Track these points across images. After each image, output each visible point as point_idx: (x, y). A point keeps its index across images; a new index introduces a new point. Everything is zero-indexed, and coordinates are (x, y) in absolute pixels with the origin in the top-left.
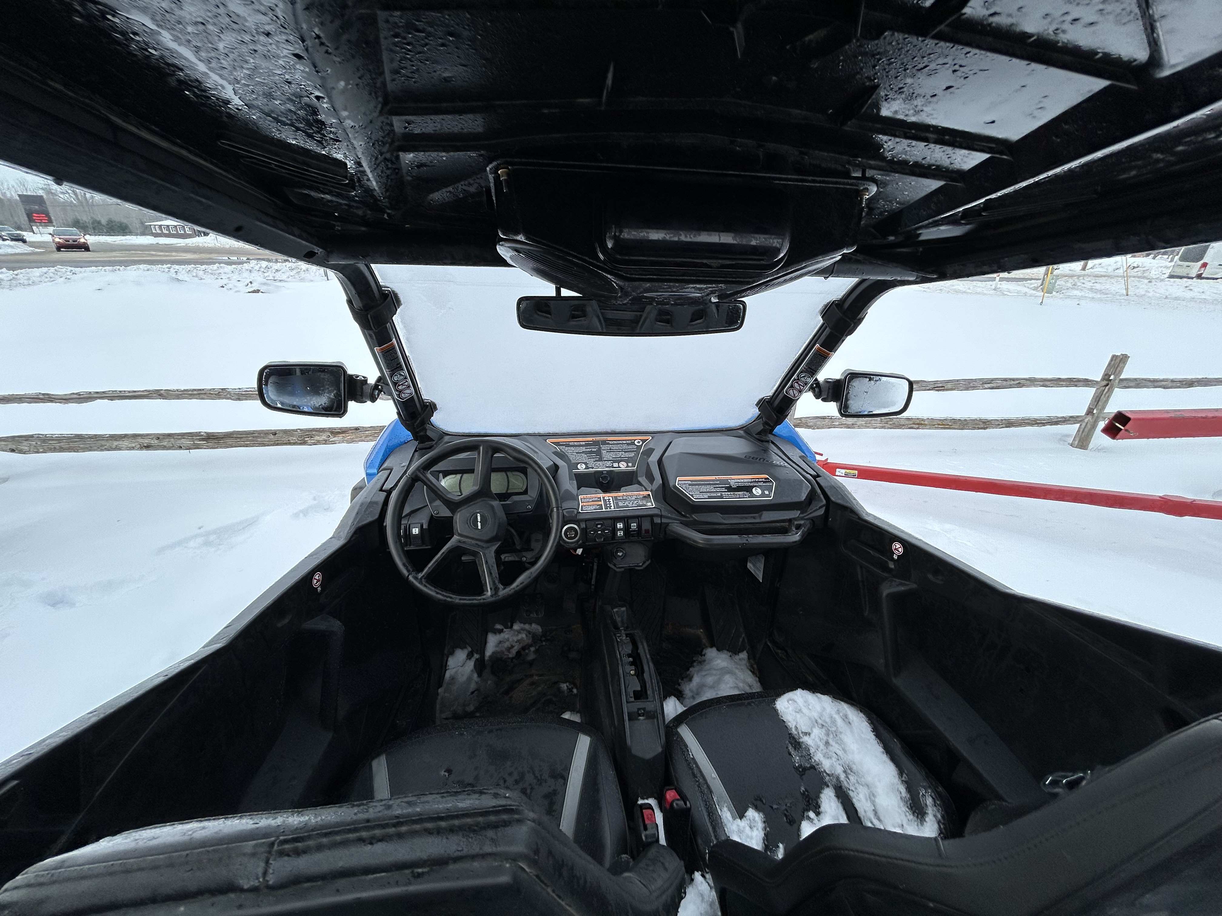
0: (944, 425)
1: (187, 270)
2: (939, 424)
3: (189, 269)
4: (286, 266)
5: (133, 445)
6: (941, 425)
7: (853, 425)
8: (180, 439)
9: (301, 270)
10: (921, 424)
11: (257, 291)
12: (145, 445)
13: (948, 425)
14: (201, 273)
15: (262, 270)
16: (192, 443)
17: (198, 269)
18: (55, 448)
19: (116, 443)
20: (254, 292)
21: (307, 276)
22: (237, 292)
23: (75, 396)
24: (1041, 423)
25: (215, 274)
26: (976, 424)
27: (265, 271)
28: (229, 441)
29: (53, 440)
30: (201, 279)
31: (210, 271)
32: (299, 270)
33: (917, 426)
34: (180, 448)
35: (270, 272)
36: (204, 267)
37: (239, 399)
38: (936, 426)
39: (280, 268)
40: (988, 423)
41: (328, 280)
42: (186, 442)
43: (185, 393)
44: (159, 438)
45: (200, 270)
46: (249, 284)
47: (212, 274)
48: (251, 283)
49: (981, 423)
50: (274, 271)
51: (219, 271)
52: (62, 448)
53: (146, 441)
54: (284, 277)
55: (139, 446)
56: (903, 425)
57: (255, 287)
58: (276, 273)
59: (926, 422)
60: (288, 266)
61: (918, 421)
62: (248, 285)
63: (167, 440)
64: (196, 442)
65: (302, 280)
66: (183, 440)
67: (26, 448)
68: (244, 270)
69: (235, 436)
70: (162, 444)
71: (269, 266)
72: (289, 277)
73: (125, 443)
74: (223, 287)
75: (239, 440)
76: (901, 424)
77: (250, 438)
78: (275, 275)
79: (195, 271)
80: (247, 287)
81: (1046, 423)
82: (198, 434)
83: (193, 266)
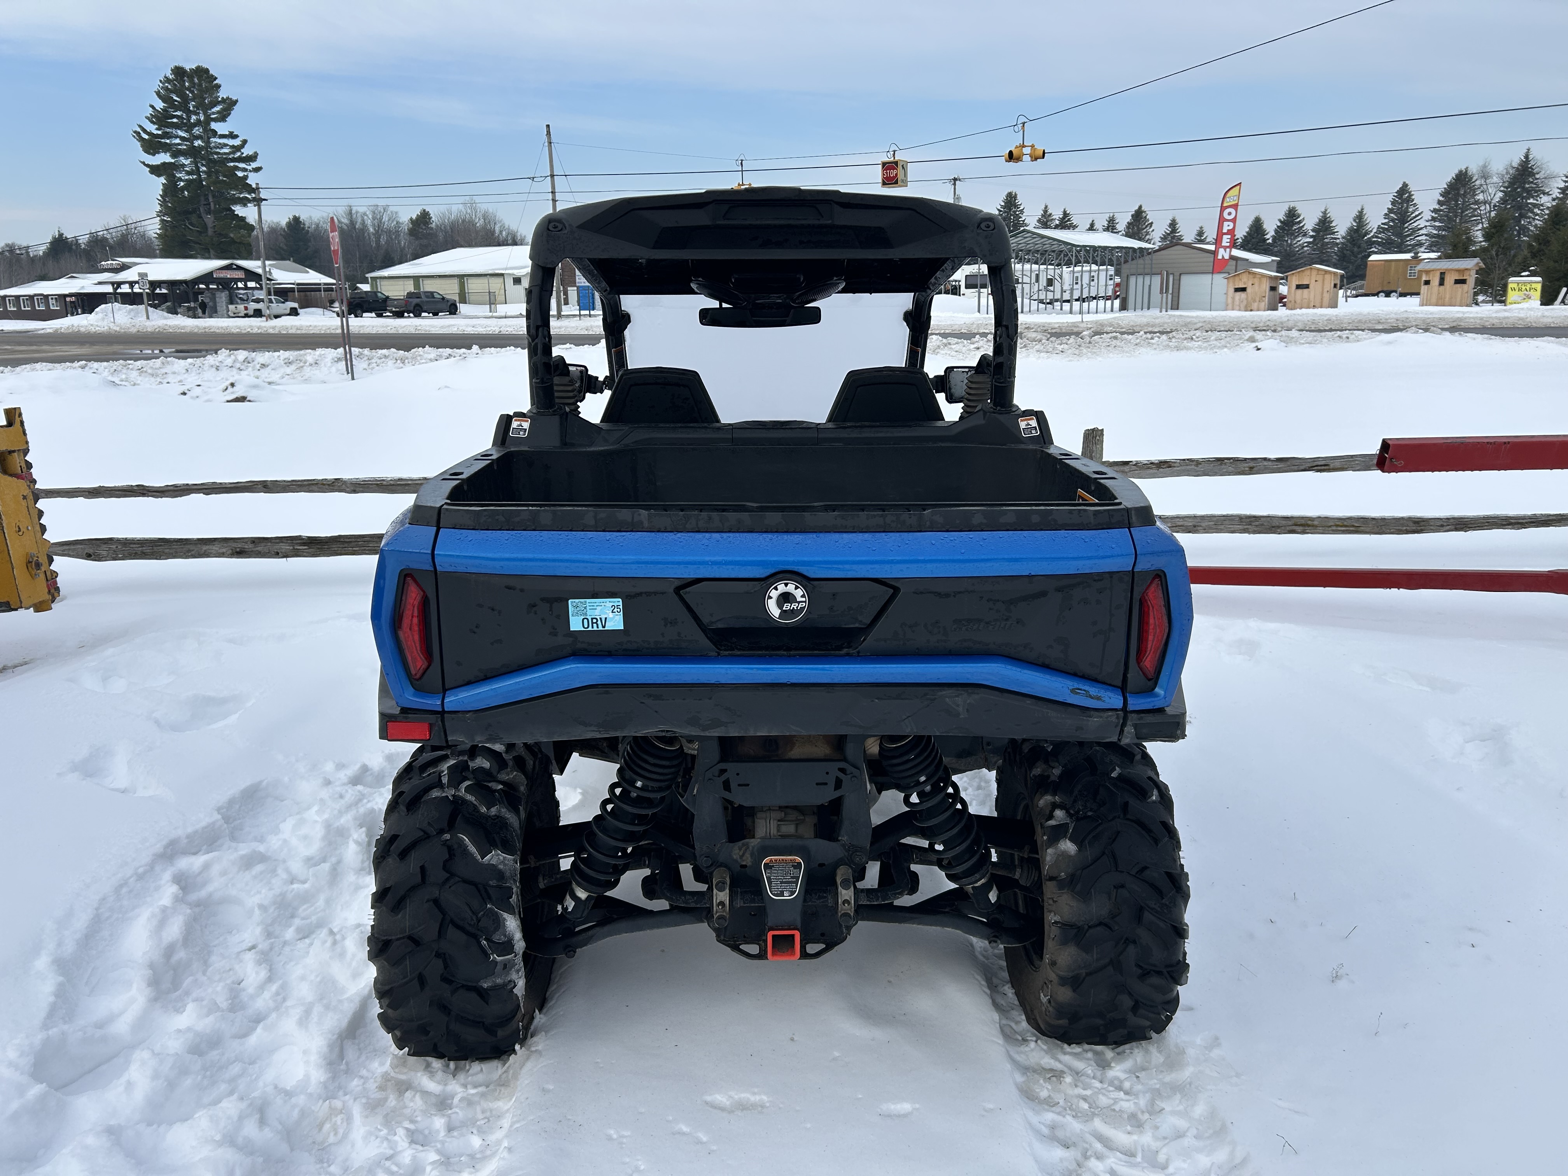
0: (1346, 526)
1: (112, 370)
2: (1337, 526)
3: (115, 367)
4: (279, 356)
5: (224, 550)
6: (1341, 526)
7: (1195, 526)
8: (277, 543)
9: (305, 363)
10: (1309, 526)
11: (242, 399)
12: (238, 550)
13: (1353, 526)
14: (134, 374)
15: (238, 365)
16: (292, 548)
17: (130, 366)
18: (136, 553)
19: (205, 548)
20: (237, 400)
21: (316, 373)
22: (208, 401)
23: (172, 488)
24: (1518, 523)
25: (157, 376)
26: (1403, 525)
27: (242, 367)
28: (335, 547)
29: (135, 543)
30: (134, 385)
31: (150, 371)
32: (302, 364)
33: (1301, 528)
34: (278, 554)
35: (250, 369)
36: (139, 363)
37: (355, 492)
38: (1334, 528)
39: (268, 362)
40: (1422, 523)
41: (353, 379)
42: (285, 547)
43: (294, 483)
44: (254, 542)
45: (132, 369)
46: (229, 387)
47: (153, 375)
48: (232, 385)
49: (1411, 524)
50: (258, 367)
51: (164, 371)
52: (144, 553)
53: (239, 546)
54: (275, 377)
55: (231, 551)
56: (1279, 527)
57: (239, 392)
58: (262, 370)
59: (1316, 523)
60: (282, 358)
61: (1303, 522)
62: (226, 389)
63: (263, 544)
64: (296, 547)
65: (307, 381)
66: (281, 544)
67: (104, 553)
68: (206, 367)
69: (342, 540)
70: (257, 549)
71: (250, 359)
72: (283, 378)
73: (215, 548)
74: (184, 394)
75: (346, 545)
76: (1274, 524)
77: (360, 543)
78: (258, 373)
79: (124, 371)
80: (225, 393)
81: (1526, 523)
82: (299, 538)
83: (121, 362)
